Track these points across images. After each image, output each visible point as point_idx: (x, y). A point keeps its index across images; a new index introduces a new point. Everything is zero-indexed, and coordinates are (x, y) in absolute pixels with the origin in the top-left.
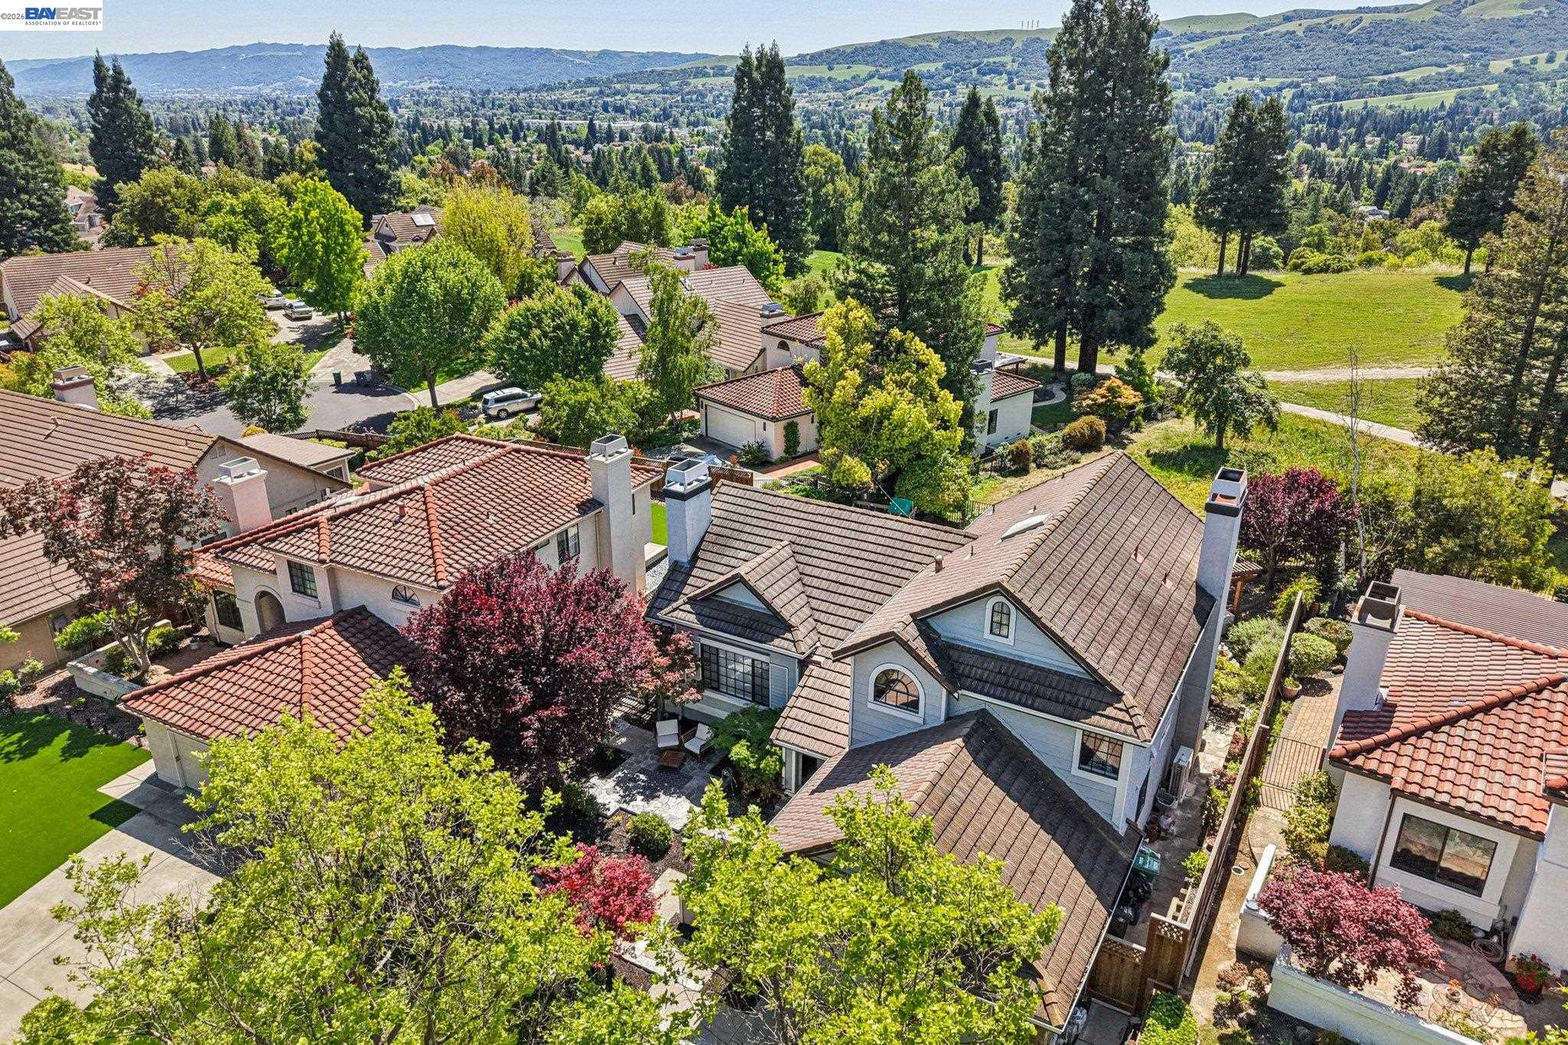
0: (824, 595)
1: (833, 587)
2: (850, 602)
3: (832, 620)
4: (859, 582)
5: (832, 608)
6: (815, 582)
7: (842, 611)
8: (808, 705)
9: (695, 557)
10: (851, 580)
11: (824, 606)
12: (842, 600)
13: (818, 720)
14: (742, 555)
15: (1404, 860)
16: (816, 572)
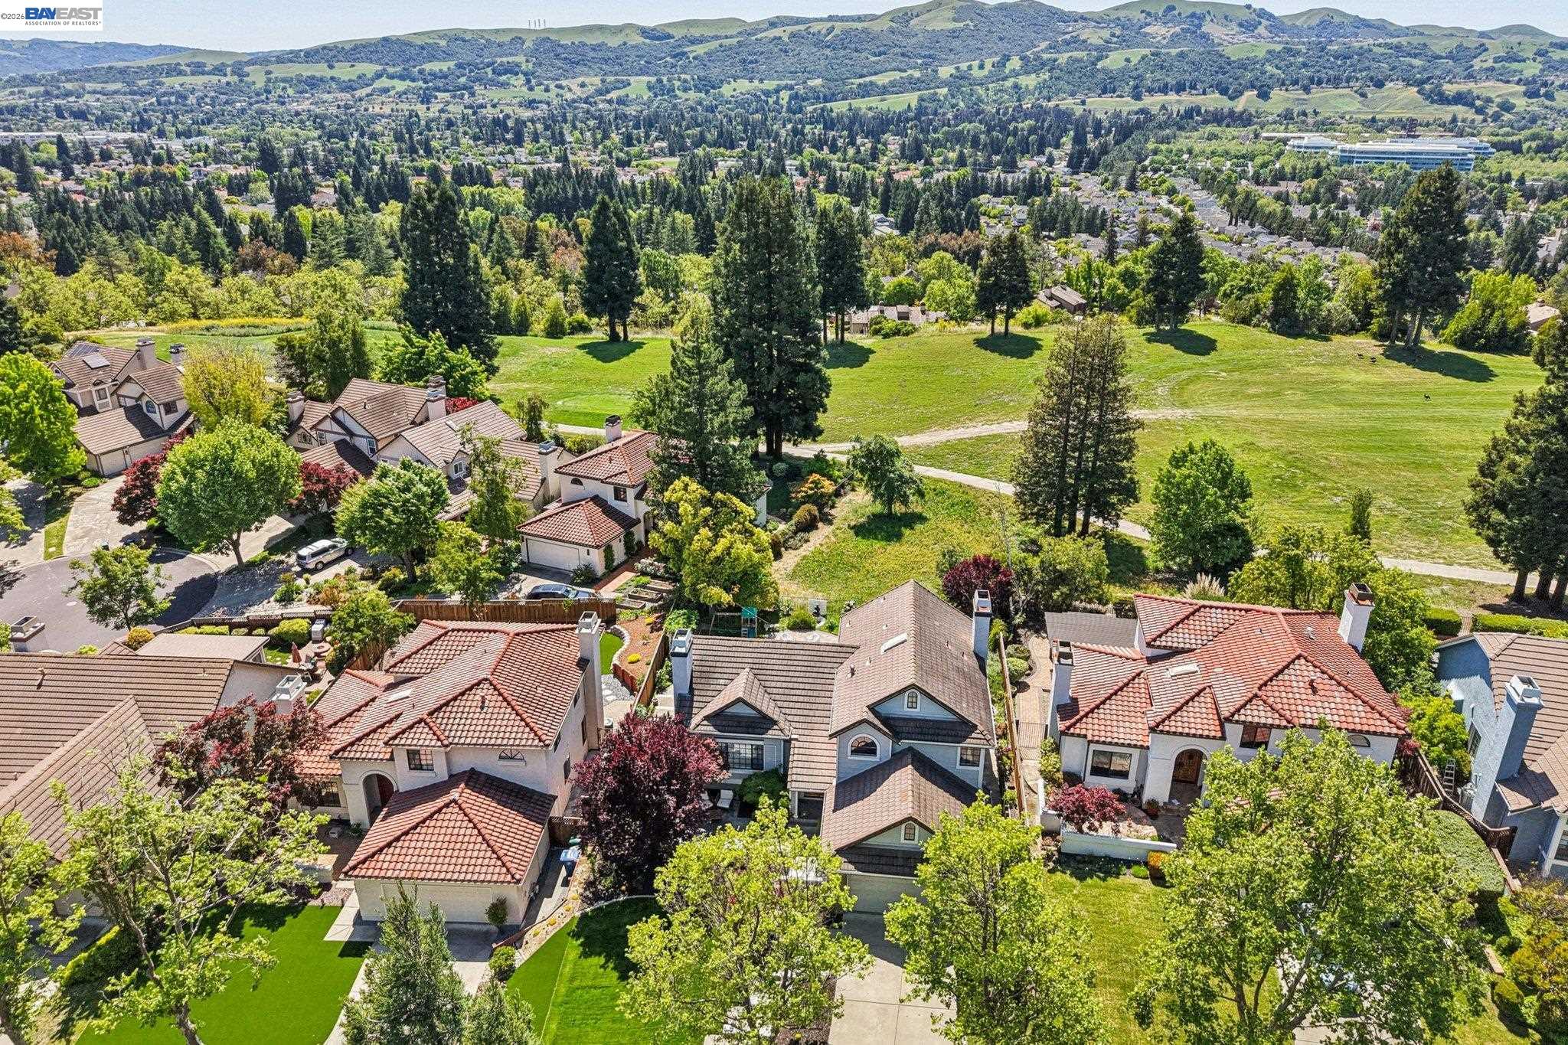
0: (783, 698)
1: (787, 692)
2: (801, 699)
3: (793, 712)
4: (802, 686)
5: (791, 705)
6: (775, 691)
7: (797, 705)
8: (800, 764)
9: (691, 690)
10: (796, 686)
11: (785, 705)
12: (795, 699)
13: (810, 772)
14: (722, 682)
15: (1097, 771)
16: (773, 684)
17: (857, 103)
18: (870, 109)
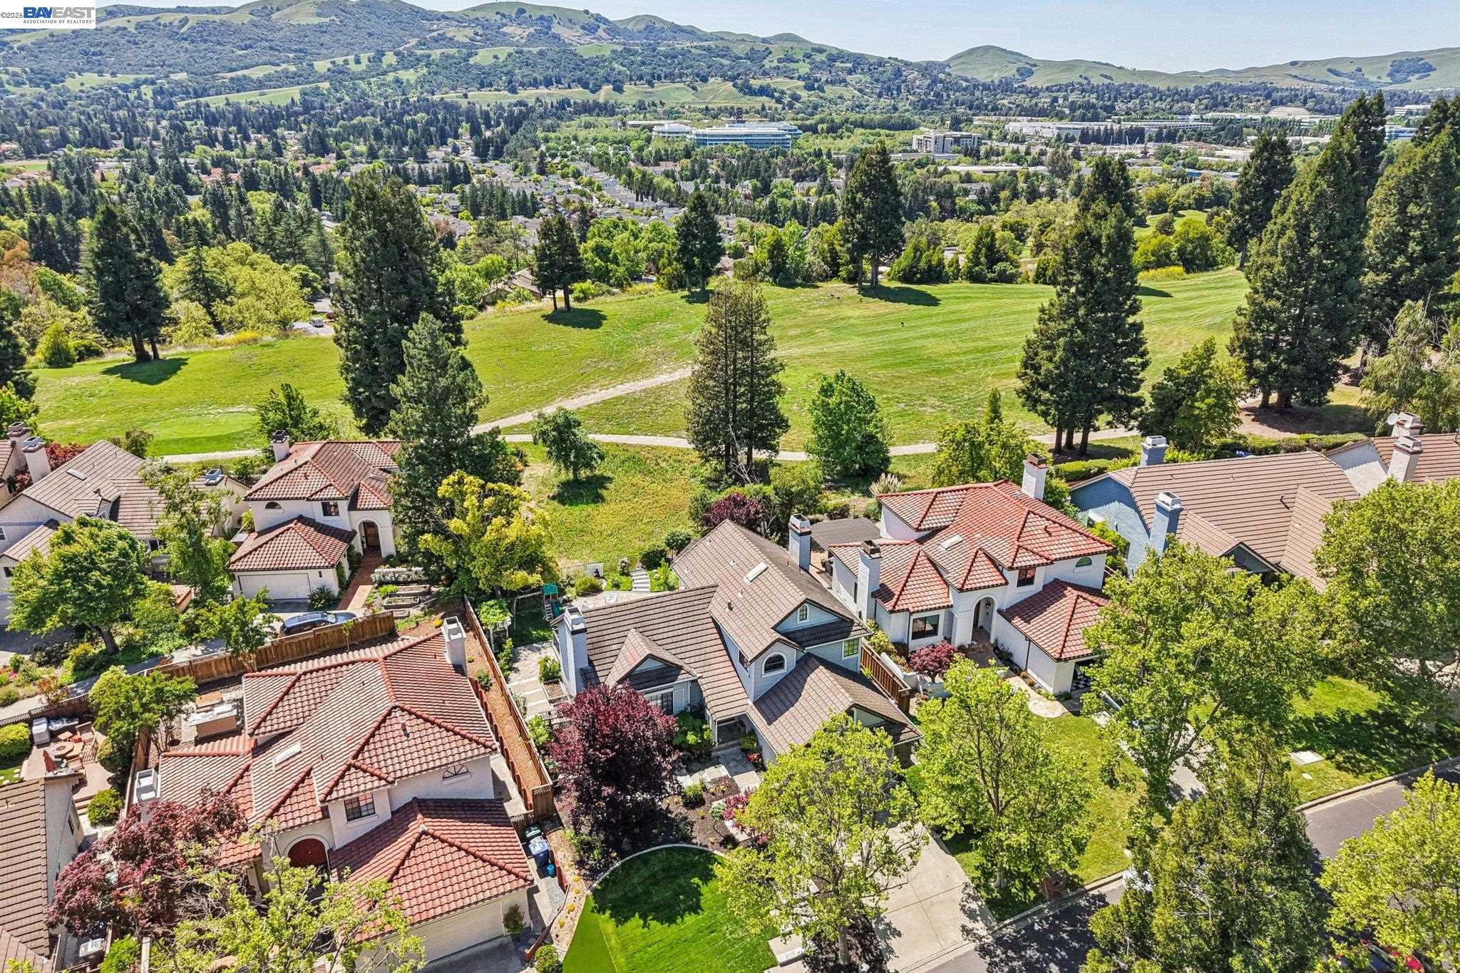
0: (673, 646)
1: (675, 639)
2: (689, 642)
3: (687, 655)
4: (684, 631)
5: (683, 650)
6: (664, 642)
7: (689, 648)
8: (714, 697)
9: (590, 662)
10: (680, 632)
11: (678, 651)
12: (684, 643)
13: (725, 700)
14: (614, 647)
15: (917, 635)
16: (660, 636)
17: (233, 98)
18: (251, 103)
